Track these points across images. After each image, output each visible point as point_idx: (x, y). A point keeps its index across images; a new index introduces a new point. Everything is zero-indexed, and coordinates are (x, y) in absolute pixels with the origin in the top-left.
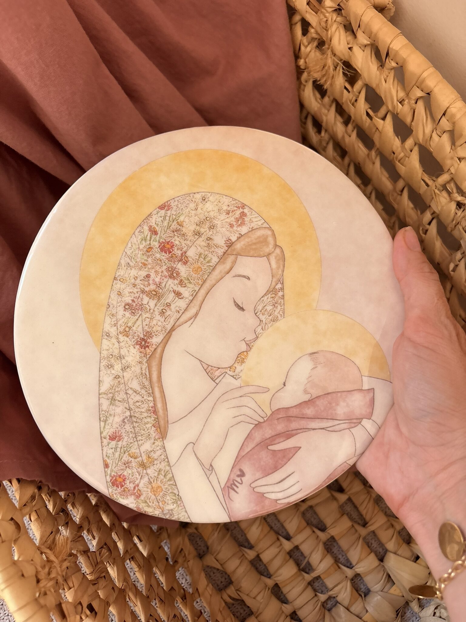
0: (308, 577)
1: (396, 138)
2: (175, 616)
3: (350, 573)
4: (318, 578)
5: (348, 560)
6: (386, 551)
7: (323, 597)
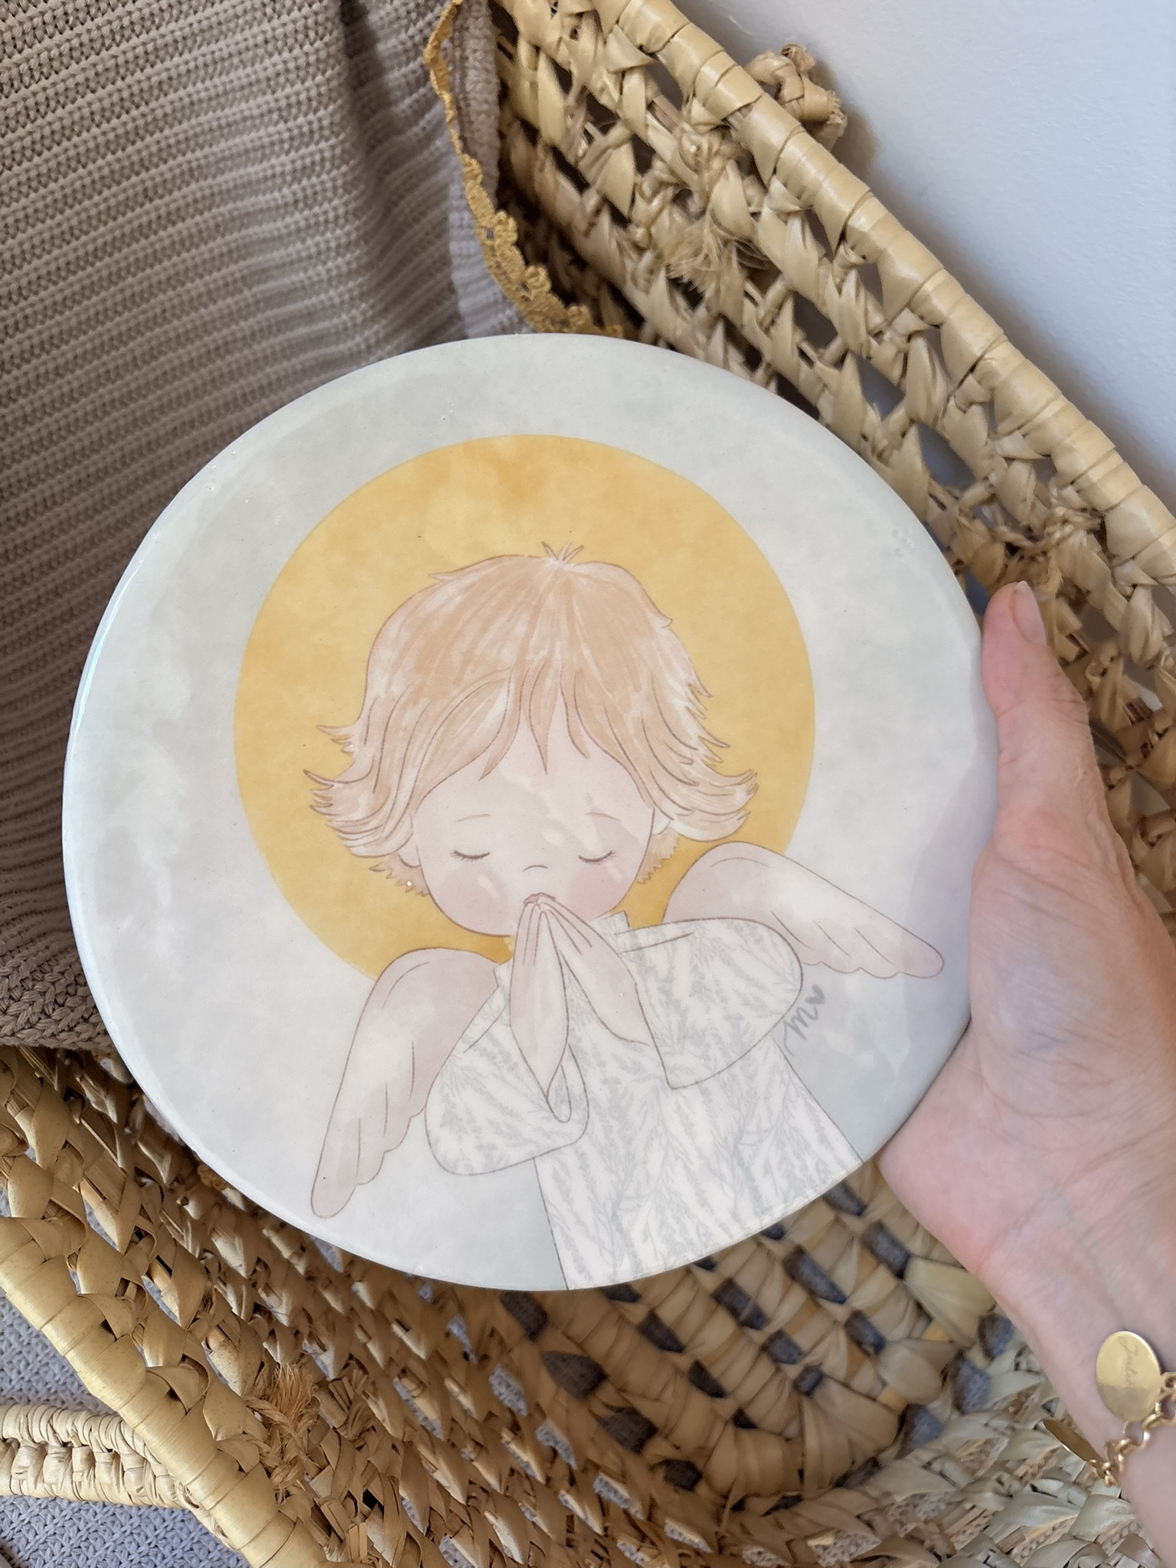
0: (759, 1337)
1: (869, 408)
2: (512, 1471)
3: (841, 1313)
4: (779, 1334)
5: (833, 1287)
6: (908, 1256)
7: (793, 1371)
